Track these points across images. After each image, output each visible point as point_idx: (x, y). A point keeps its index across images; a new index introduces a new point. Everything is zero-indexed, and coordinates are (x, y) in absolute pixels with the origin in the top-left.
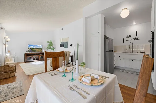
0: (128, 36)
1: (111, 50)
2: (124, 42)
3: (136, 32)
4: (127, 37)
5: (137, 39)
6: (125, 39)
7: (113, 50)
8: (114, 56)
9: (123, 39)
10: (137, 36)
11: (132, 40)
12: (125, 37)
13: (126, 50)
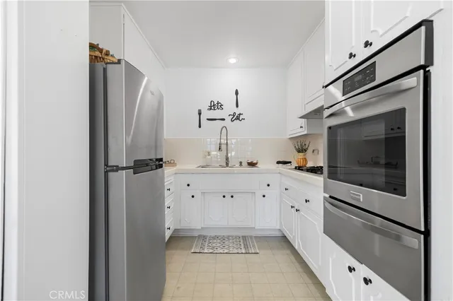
0: (214, 105)
1: (153, 157)
2: (200, 127)
3: (237, 93)
4: (211, 107)
5: (238, 118)
6: (207, 114)
7: (161, 160)
8: (166, 188)
9: (200, 114)
10: (237, 106)
11: (224, 119)
12: (204, 107)
13: (209, 155)
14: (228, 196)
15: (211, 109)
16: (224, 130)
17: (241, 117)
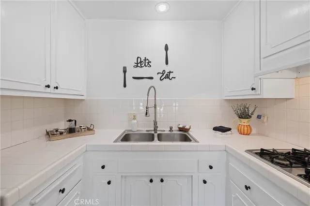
0: (141, 62)
2: (125, 86)
3: (166, 48)
4: (137, 63)
5: (168, 77)
6: (132, 72)
9: (125, 72)
10: (167, 63)
11: (152, 78)
12: (130, 64)
13: (134, 119)
14: (157, 181)
15: (137, 66)
16: (152, 90)
17: (171, 76)
